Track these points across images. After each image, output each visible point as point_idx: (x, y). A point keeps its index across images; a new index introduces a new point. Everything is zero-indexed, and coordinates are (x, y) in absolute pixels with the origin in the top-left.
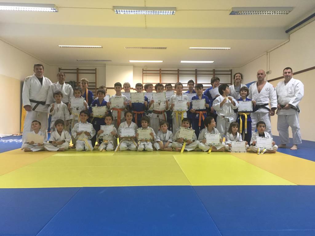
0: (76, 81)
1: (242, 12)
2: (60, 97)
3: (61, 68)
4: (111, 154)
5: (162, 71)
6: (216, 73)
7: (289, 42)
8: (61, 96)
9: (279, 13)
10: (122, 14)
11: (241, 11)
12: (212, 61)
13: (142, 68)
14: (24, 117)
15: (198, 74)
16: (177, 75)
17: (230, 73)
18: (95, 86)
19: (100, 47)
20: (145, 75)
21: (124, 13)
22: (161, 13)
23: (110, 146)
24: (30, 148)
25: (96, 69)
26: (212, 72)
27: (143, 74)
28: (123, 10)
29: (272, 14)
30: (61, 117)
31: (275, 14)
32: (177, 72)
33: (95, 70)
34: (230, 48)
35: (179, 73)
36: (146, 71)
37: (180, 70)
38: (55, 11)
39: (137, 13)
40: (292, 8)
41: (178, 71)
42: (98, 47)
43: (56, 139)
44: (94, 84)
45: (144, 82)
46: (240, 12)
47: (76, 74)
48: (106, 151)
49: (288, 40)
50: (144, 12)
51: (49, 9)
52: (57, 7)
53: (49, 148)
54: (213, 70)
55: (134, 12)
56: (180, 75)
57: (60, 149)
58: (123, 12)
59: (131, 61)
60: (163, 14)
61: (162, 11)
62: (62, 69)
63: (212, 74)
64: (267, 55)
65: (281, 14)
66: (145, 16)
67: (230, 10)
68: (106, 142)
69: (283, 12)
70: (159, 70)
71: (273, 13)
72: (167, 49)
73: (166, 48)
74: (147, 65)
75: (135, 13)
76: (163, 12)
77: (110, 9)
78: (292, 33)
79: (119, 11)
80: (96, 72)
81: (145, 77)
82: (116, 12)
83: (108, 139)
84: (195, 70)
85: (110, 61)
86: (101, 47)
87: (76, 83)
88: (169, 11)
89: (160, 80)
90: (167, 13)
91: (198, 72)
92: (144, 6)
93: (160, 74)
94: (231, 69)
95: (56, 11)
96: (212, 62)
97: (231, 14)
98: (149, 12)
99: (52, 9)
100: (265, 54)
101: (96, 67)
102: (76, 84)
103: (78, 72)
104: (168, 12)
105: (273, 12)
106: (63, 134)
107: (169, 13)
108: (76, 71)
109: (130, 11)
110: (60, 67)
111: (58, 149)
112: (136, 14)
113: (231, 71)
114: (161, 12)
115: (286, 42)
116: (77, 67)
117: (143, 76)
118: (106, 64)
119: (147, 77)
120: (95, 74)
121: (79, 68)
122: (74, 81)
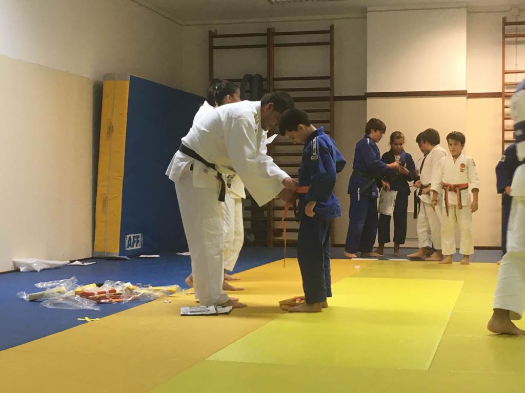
0: (264, 76)
3: (216, 31)
13: (503, 15)
18: (330, 89)
20: (514, 39)
25: (332, 27)
27: (505, 36)
33: (331, 31)
36: (516, 25)
44: (327, 84)
45: (506, 69)
47: (264, 50)
62: (219, 33)
74: (518, 4)
80: (332, 38)
81: (510, 49)
87: (265, 80)
101: (333, 23)
102: (265, 83)
103: (270, 41)
108: (263, 40)
110: (214, 31)
116: (269, 27)
117: (507, 47)
118: (369, 9)
119: (520, 47)
120: (328, 48)
121: (274, 28)
122: (256, 75)
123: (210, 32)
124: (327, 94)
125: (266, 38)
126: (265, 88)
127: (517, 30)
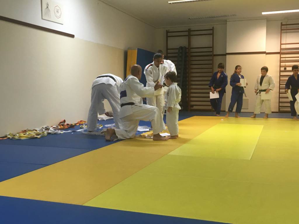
0: (187, 47)
3: (169, 30)
13: (281, 22)
18: (212, 52)
20: (285, 31)
25: (213, 28)
27: (281, 30)
36: (286, 25)
44: (211, 50)
45: (282, 43)
47: (187, 37)
59: (263, 13)
62: (170, 31)
74: (288, 17)
80: (213, 32)
81: (284, 35)
85: (235, 15)
101: (214, 26)
102: (187, 50)
103: (189, 34)
108: (187, 33)
117: (282, 34)
118: (228, 20)
119: (287, 34)
120: (212, 36)
121: (190, 29)
122: (184, 47)
123: (167, 31)
126: (187, 52)
127: (286, 27)
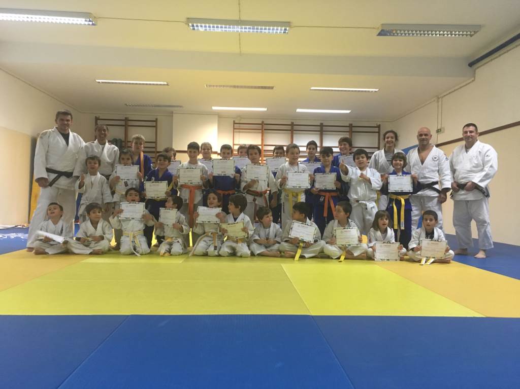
0: (123, 139)
1: (398, 32)
2: (95, 163)
3: (99, 116)
4: (179, 261)
5: (265, 124)
6: (354, 129)
7: (474, 82)
8: (97, 162)
9: (459, 35)
10: (202, 30)
11: (396, 31)
12: (349, 110)
13: (234, 119)
14: (36, 197)
15: (324, 131)
16: (290, 132)
17: (377, 130)
18: (155, 148)
19: (164, 85)
20: (238, 130)
21: (205, 30)
22: (266, 31)
23: (177, 248)
24: (44, 248)
25: (157, 119)
26: (348, 128)
27: (234, 129)
28: (203, 25)
29: (446, 35)
30: (96, 198)
31: (451, 35)
32: (289, 128)
33: (156, 121)
34: (377, 90)
35: (293, 128)
36: (239, 124)
37: (295, 123)
38: (91, 23)
39: (226, 29)
40: (480, 27)
41: (292, 125)
42: (161, 84)
43: (88, 235)
44: (153, 145)
45: (235, 143)
46: (394, 32)
47: (124, 127)
48: (171, 255)
49: (473, 79)
50: (237, 29)
51: (81, 21)
52: (95, 17)
53: (76, 248)
54: (349, 124)
55: (222, 27)
56: (294, 132)
57: (94, 250)
58: (204, 28)
59: (214, 108)
60: (269, 32)
61: (267, 28)
62: (100, 118)
63: (347, 132)
64: (438, 102)
65: (461, 36)
66: (239, 35)
67: (378, 28)
68: (169, 240)
69: (465, 33)
70: (261, 123)
71: (448, 35)
72: (274, 88)
73: (272, 88)
74: (241, 115)
75: (223, 29)
76: (269, 29)
77: (183, 22)
78: (478, 68)
79: (197, 26)
80: (156, 124)
81: (236, 135)
82: (192, 28)
83: (172, 236)
84: (319, 124)
85: (181, 107)
86: (166, 83)
87: (124, 142)
88: (279, 28)
89: (262, 139)
90: (275, 31)
91: (324, 128)
92: (238, 19)
93: (262, 130)
94: (378, 124)
95: (93, 24)
96: (348, 112)
97: (380, 34)
98: (246, 28)
99: (86, 21)
100: (434, 101)
101: (158, 117)
103: (126, 123)
104: (277, 29)
105: (449, 33)
106: (100, 225)
107: (279, 31)
108: (123, 123)
109: (215, 26)
110: (97, 116)
111: (91, 251)
112: (225, 31)
113: (379, 127)
114: (265, 29)
115: (469, 81)
116: (125, 116)
117: (235, 134)
118: (174, 112)
119: (241, 134)
120: (155, 128)
121: (128, 118)
122: (120, 139)
123: (96, 117)
124: (153, 150)
125: (124, 122)
126: (123, 145)
127: (239, 126)
